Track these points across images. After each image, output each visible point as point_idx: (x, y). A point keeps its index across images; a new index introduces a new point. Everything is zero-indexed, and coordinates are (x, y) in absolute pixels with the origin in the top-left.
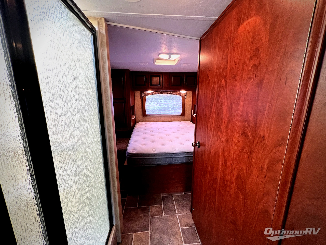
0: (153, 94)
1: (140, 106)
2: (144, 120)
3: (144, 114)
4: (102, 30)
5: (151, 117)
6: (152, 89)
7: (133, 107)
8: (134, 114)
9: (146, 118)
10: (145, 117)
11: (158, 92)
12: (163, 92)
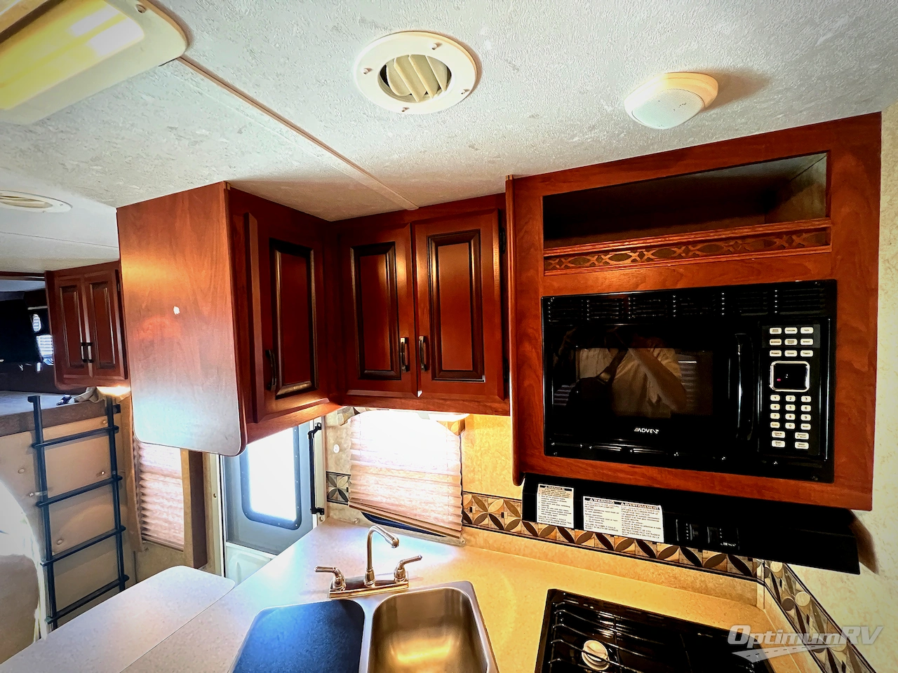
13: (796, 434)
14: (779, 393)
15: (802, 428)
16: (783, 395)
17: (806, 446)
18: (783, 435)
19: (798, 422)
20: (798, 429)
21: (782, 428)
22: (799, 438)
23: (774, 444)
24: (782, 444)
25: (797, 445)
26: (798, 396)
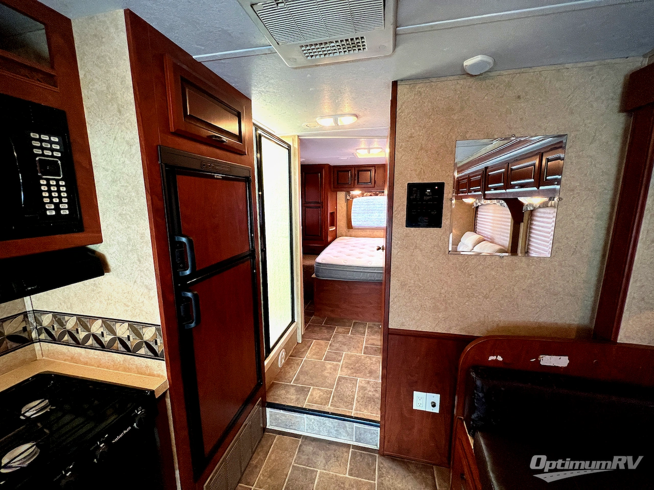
0: (363, 195)
1: (345, 213)
2: (348, 234)
3: (349, 225)
4: (295, 146)
5: (360, 230)
6: (361, 188)
7: (333, 215)
8: (333, 223)
9: (352, 232)
10: (351, 230)
11: (370, 193)
12: (378, 193)
13: (61, 205)
14: (45, 179)
15: (63, 201)
16: (48, 180)
17: (67, 212)
18: (53, 207)
19: (60, 197)
20: (61, 202)
21: (51, 202)
22: (63, 207)
23: (48, 213)
24: (54, 213)
25: (62, 212)
26: (57, 181)
